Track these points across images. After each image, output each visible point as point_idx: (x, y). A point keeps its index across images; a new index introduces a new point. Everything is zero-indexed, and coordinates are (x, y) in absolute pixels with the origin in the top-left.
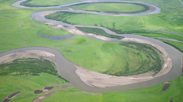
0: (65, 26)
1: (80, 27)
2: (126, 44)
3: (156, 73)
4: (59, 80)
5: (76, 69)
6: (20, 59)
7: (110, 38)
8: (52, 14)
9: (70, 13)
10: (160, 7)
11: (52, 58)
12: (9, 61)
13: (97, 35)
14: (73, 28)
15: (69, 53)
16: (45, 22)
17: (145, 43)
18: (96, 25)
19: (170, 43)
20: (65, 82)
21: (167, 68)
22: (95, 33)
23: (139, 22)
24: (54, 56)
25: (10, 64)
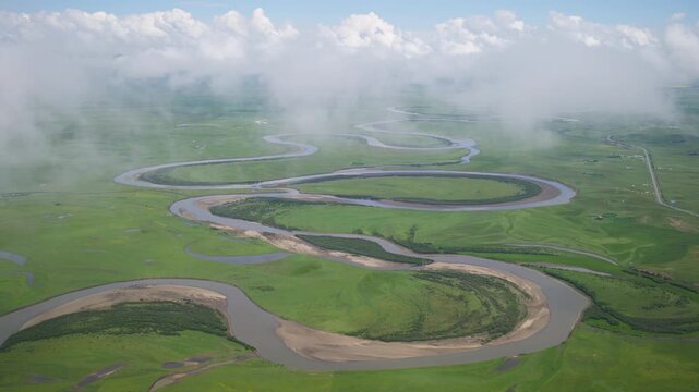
0: (265, 234)
1: (310, 237)
2: (434, 276)
3: (494, 338)
4: (231, 347)
5: (280, 326)
6: (133, 302)
7: (392, 264)
8: (234, 204)
9: (289, 203)
10: (574, 189)
11: (219, 302)
12: (102, 305)
13: (357, 254)
14: (291, 239)
15: (267, 292)
16: (209, 222)
17: (490, 274)
18: (360, 232)
19: (566, 275)
20: (243, 349)
21: (529, 328)
22: (352, 250)
23: (494, 224)
24: (224, 297)
25: (104, 311)
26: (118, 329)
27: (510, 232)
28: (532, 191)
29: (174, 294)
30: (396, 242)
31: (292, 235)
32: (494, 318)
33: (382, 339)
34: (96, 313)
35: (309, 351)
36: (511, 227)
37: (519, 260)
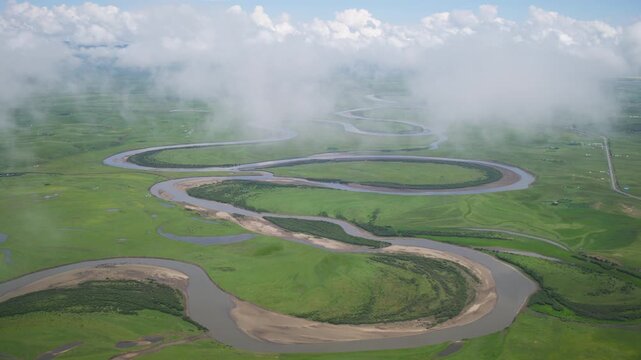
0: (235, 215)
1: (277, 219)
2: (389, 259)
3: (441, 322)
4: (181, 324)
5: (235, 306)
6: (99, 281)
7: (351, 246)
8: (210, 186)
9: (262, 185)
10: (533, 175)
11: (180, 282)
12: (70, 283)
13: (318, 236)
14: (259, 220)
15: (228, 273)
16: (184, 203)
17: (443, 257)
18: (324, 215)
19: (516, 260)
20: (196, 329)
21: (475, 313)
22: (314, 232)
23: (453, 208)
24: (186, 277)
25: (70, 290)
26: (80, 308)
27: (468, 216)
28: (493, 176)
29: (139, 274)
30: (358, 225)
31: (260, 216)
32: (442, 303)
33: (331, 321)
34: (64, 291)
35: (259, 332)
36: (469, 212)
37: (474, 244)
